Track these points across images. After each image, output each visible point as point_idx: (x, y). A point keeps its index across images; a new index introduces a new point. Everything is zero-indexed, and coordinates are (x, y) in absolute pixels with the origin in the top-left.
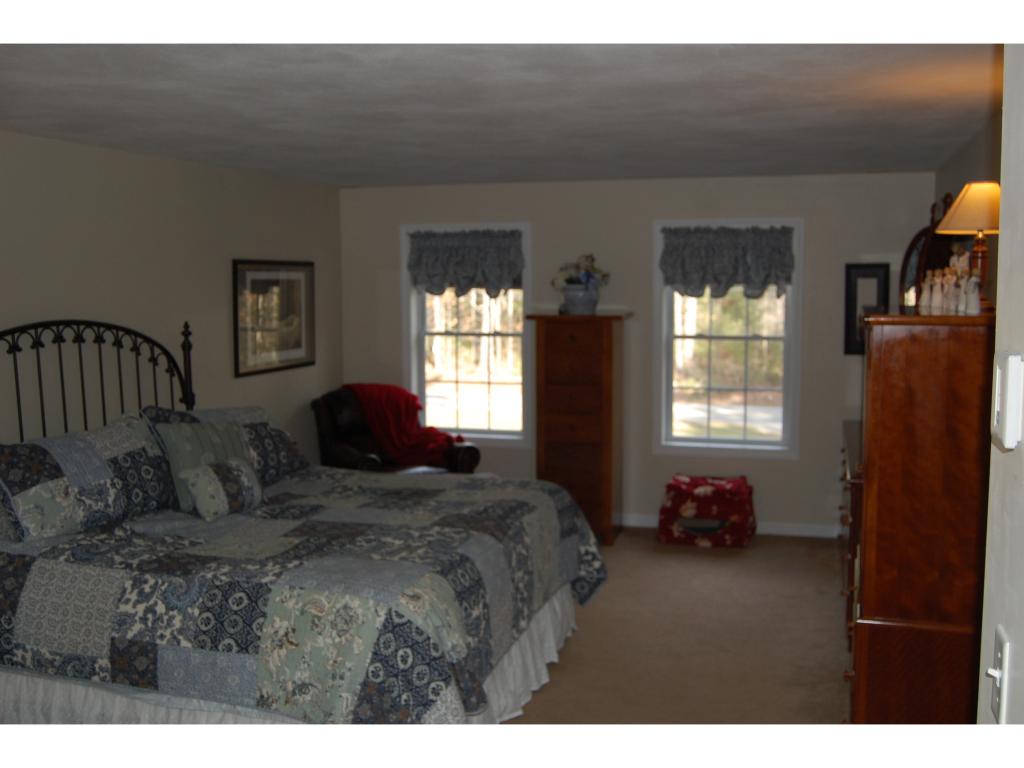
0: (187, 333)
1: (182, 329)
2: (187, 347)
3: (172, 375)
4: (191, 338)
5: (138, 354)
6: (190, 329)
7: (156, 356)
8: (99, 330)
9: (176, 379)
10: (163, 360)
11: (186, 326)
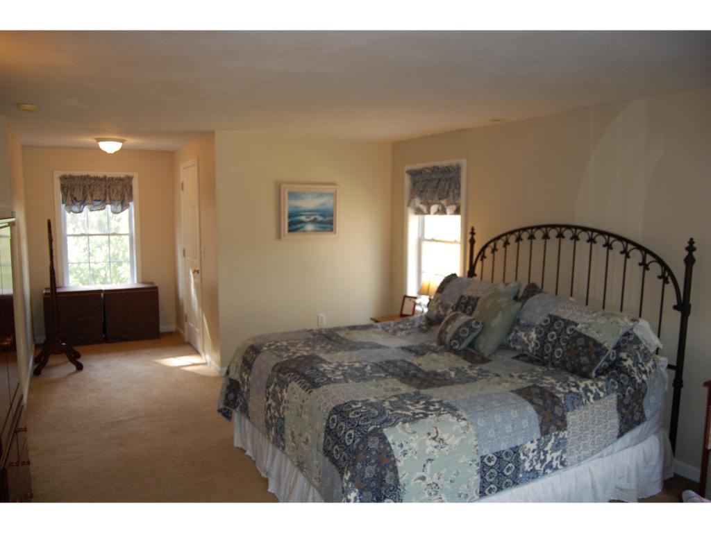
0: (691, 248)
1: (687, 245)
2: (690, 261)
3: (666, 281)
4: (695, 254)
5: (627, 256)
6: (695, 245)
7: (647, 262)
8: (576, 231)
9: (670, 288)
10: (656, 269)
11: (691, 242)
